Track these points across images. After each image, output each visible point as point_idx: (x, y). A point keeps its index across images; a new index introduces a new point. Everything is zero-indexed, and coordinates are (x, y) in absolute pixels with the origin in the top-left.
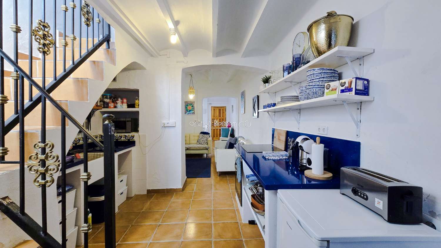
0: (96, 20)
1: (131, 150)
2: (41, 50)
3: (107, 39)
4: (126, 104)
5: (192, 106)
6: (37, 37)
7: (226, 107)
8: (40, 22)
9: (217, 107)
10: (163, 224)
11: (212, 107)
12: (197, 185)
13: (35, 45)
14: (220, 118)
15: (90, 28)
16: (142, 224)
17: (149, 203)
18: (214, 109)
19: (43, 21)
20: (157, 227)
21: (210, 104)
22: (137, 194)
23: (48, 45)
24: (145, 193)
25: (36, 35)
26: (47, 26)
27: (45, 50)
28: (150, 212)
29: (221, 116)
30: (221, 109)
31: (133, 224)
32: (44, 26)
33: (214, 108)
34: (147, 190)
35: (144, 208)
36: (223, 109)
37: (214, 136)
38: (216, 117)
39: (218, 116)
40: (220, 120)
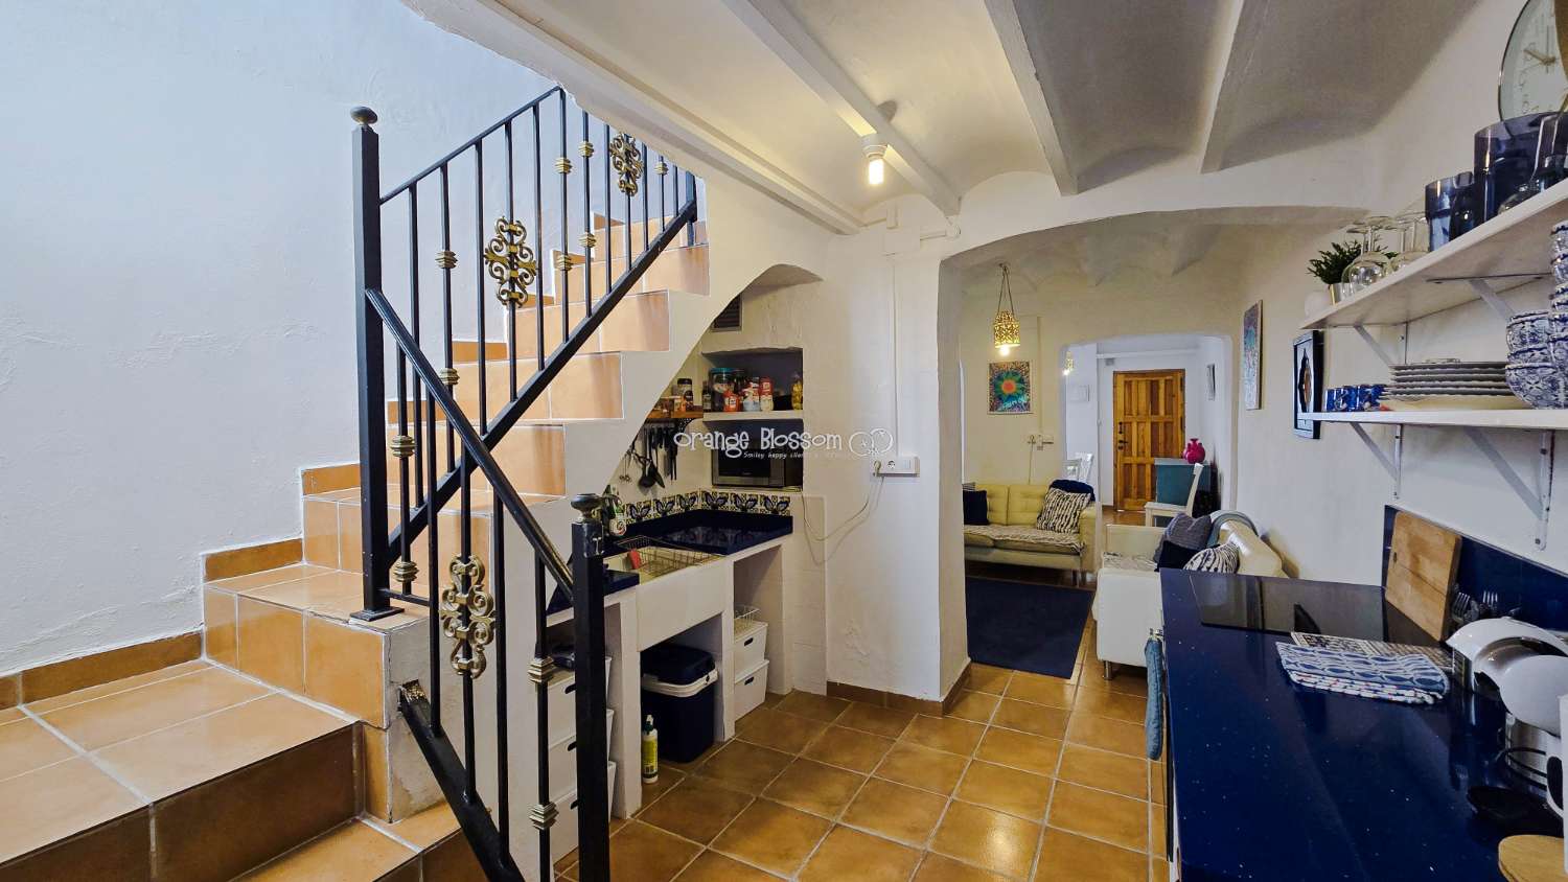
0: (654, 167)
1: (780, 546)
2: (504, 297)
3: (689, 215)
4: (770, 397)
5: (1017, 378)
6: (495, 265)
7: (1183, 371)
8: (501, 223)
9: (1143, 374)
10: (846, 825)
11: (1115, 373)
12: (1004, 701)
13: (492, 285)
14: (1154, 418)
15: (638, 199)
16: (785, 803)
17: (826, 730)
18: (1128, 384)
19: (507, 219)
20: (826, 831)
21: (1107, 364)
22: (801, 687)
23: (522, 280)
24: (823, 691)
25: (492, 262)
26: (519, 229)
27: (514, 295)
28: (821, 768)
29: (1162, 412)
30: (1157, 381)
31: (762, 795)
32: (512, 233)
33: (1128, 379)
34: (828, 682)
35: (806, 748)
36: (1171, 381)
37: (1126, 494)
38: (1134, 413)
39: (1147, 411)
40: (1154, 425)
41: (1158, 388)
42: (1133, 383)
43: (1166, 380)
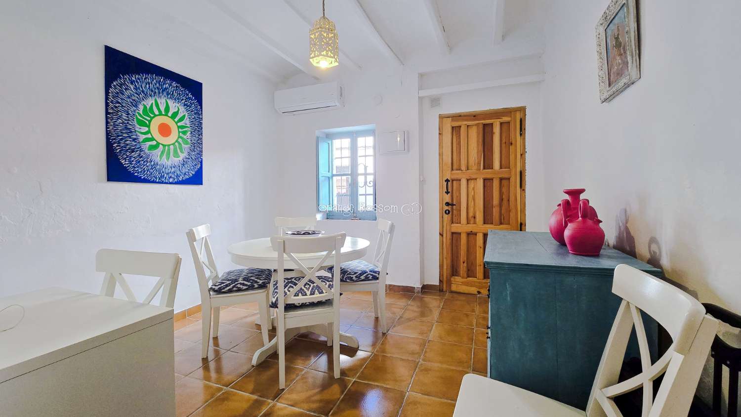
7: (522, 110)
9: (474, 116)
11: (442, 117)
14: (488, 173)
18: (456, 130)
21: (431, 106)
29: (497, 165)
30: (492, 125)
36: (509, 123)
37: (454, 272)
38: (463, 168)
39: (479, 163)
40: (487, 182)
41: (492, 133)
42: (463, 130)
43: (501, 124)
